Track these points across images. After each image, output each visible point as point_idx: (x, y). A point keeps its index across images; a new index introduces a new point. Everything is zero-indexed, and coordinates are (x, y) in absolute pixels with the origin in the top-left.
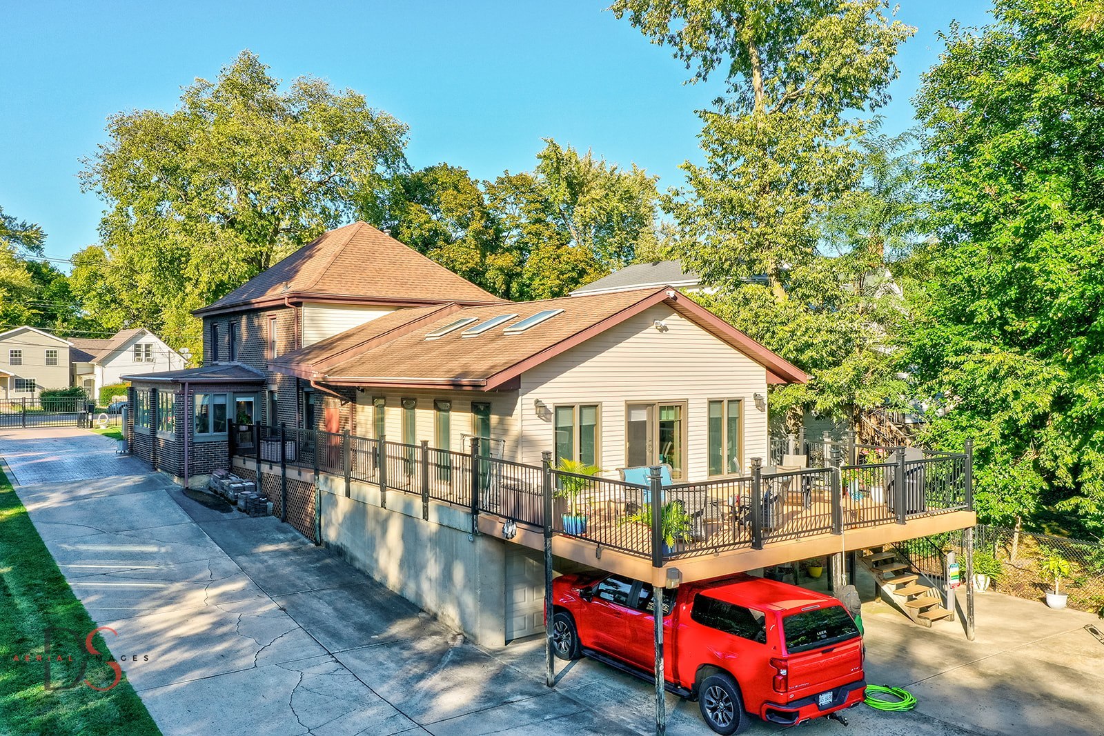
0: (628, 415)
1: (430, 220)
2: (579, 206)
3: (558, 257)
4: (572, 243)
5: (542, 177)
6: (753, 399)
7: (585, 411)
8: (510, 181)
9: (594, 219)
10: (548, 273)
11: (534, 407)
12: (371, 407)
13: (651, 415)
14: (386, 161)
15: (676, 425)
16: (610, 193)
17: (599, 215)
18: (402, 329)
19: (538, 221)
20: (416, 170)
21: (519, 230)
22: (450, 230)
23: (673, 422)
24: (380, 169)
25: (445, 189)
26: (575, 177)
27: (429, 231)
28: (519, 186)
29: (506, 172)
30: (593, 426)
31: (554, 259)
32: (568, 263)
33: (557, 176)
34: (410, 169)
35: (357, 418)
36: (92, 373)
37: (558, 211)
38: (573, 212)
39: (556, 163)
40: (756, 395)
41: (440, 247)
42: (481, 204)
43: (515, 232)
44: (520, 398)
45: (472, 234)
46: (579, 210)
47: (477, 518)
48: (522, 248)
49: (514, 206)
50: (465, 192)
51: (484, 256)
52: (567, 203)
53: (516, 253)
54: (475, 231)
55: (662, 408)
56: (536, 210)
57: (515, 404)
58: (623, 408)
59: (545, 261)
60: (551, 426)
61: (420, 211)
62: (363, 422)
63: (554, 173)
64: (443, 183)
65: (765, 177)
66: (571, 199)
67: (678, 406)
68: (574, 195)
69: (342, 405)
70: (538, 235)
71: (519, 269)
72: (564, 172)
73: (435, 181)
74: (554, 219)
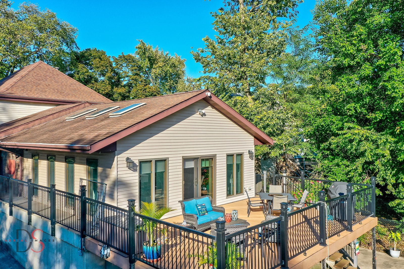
0: (184, 164)
1: (87, 72)
2: (154, 69)
3: (145, 89)
4: (151, 84)
5: (138, 57)
6: (248, 153)
7: (158, 164)
8: (124, 57)
9: (160, 75)
10: (140, 96)
11: (126, 163)
12: (31, 159)
13: (196, 164)
14: (67, 44)
15: (210, 169)
16: (166, 64)
17: (162, 73)
18: (55, 115)
19: (137, 74)
20: (81, 50)
21: (128, 78)
22: (98, 76)
23: (208, 168)
24: (64, 47)
25: (95, 58)
26: (152, 57)
27: (88, 76)
28: (128, 59)
29: (122, 53)
30: (164, 172)
31: (143, 91)
32: (149, 92)
33: (144, 56)
34: (79, 48)
35: (24, 165)
37: (144, 71)
38: (151, 72)
39: (144, 51)
40: (249, 151)
41: (93, 83)
42: (111, 66)
43: (126, 79)
44: (116, 157)
45: (107, 78)
46: (153, 71)
47: (84, 240)
48: (129, 85)
49: (126, 68)
50: (104, 60)
51: (113, 88)
52: (149, 68)
53: (127, 88)
54: (108, 77)
55: (203, 160)
56: (136, 69)
57: (113, 161)
58: (181, 161)
59: (139, 91)
60: (137, 174)
61: (83, 67)
62: (27, 168)
63: (143, 55)
64: (94, 56)
65: (246, 44)
66: (150, 66)
67: (211, 159)
68: (152, 64)
69: (16, 158)
70: (136, 80)
71: (128, 94)
72: (147, 54)
73: (91, 55)
74: (143, 74)
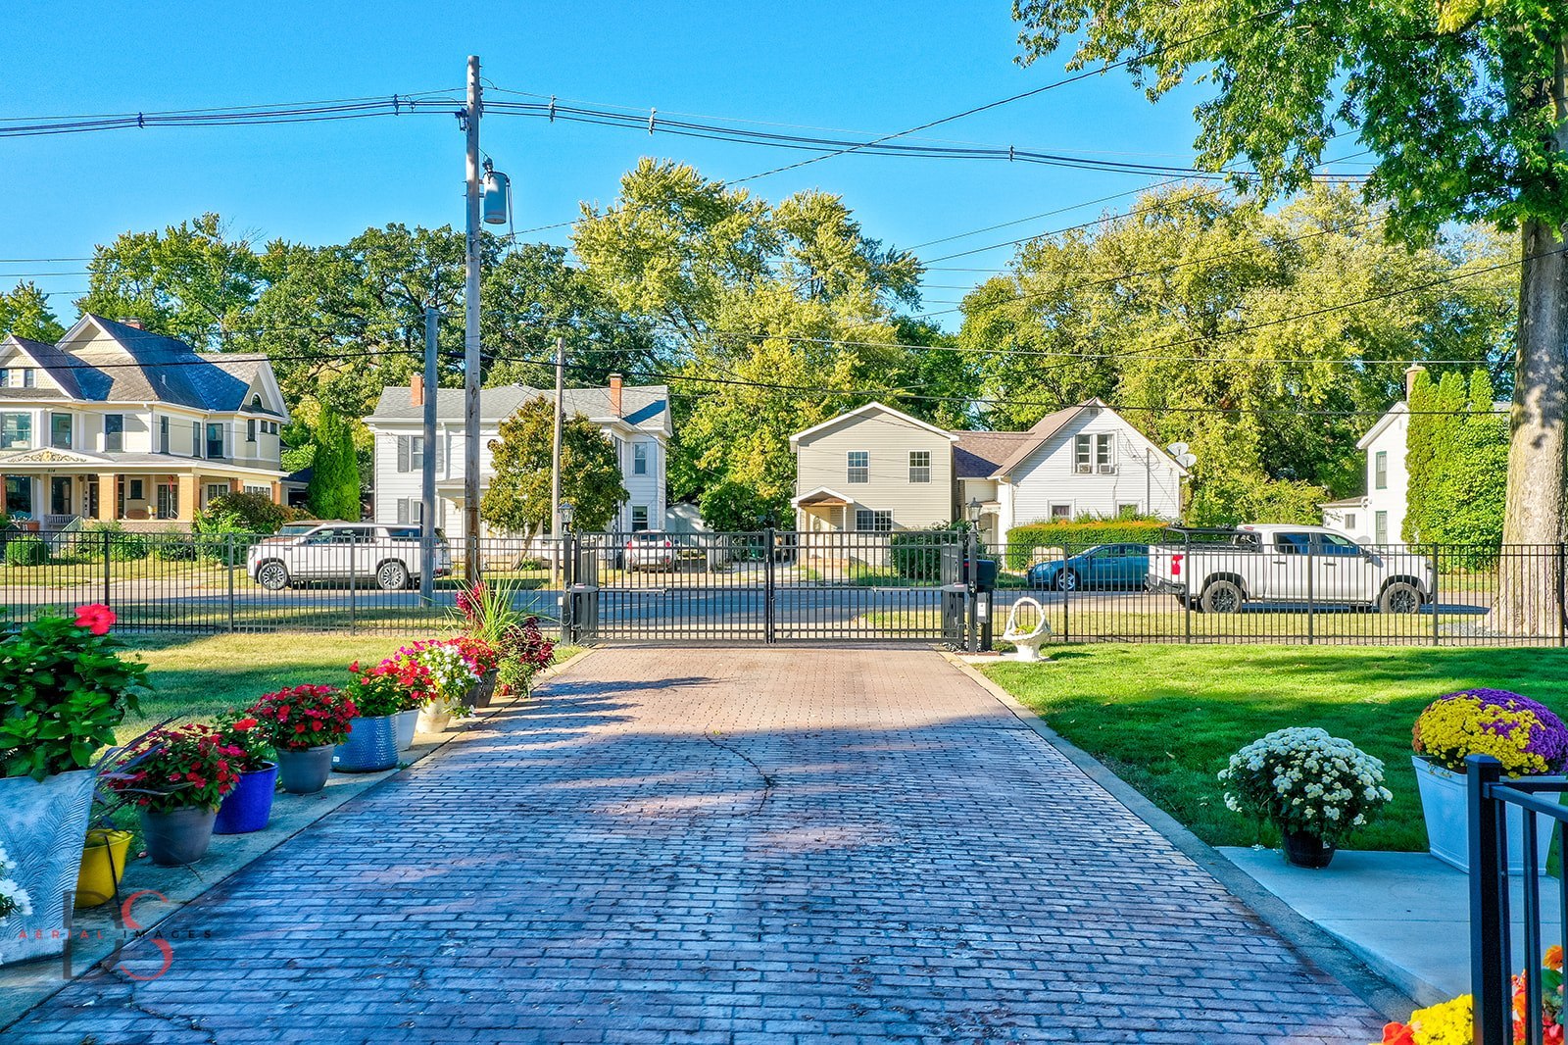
36: (994, 500)
